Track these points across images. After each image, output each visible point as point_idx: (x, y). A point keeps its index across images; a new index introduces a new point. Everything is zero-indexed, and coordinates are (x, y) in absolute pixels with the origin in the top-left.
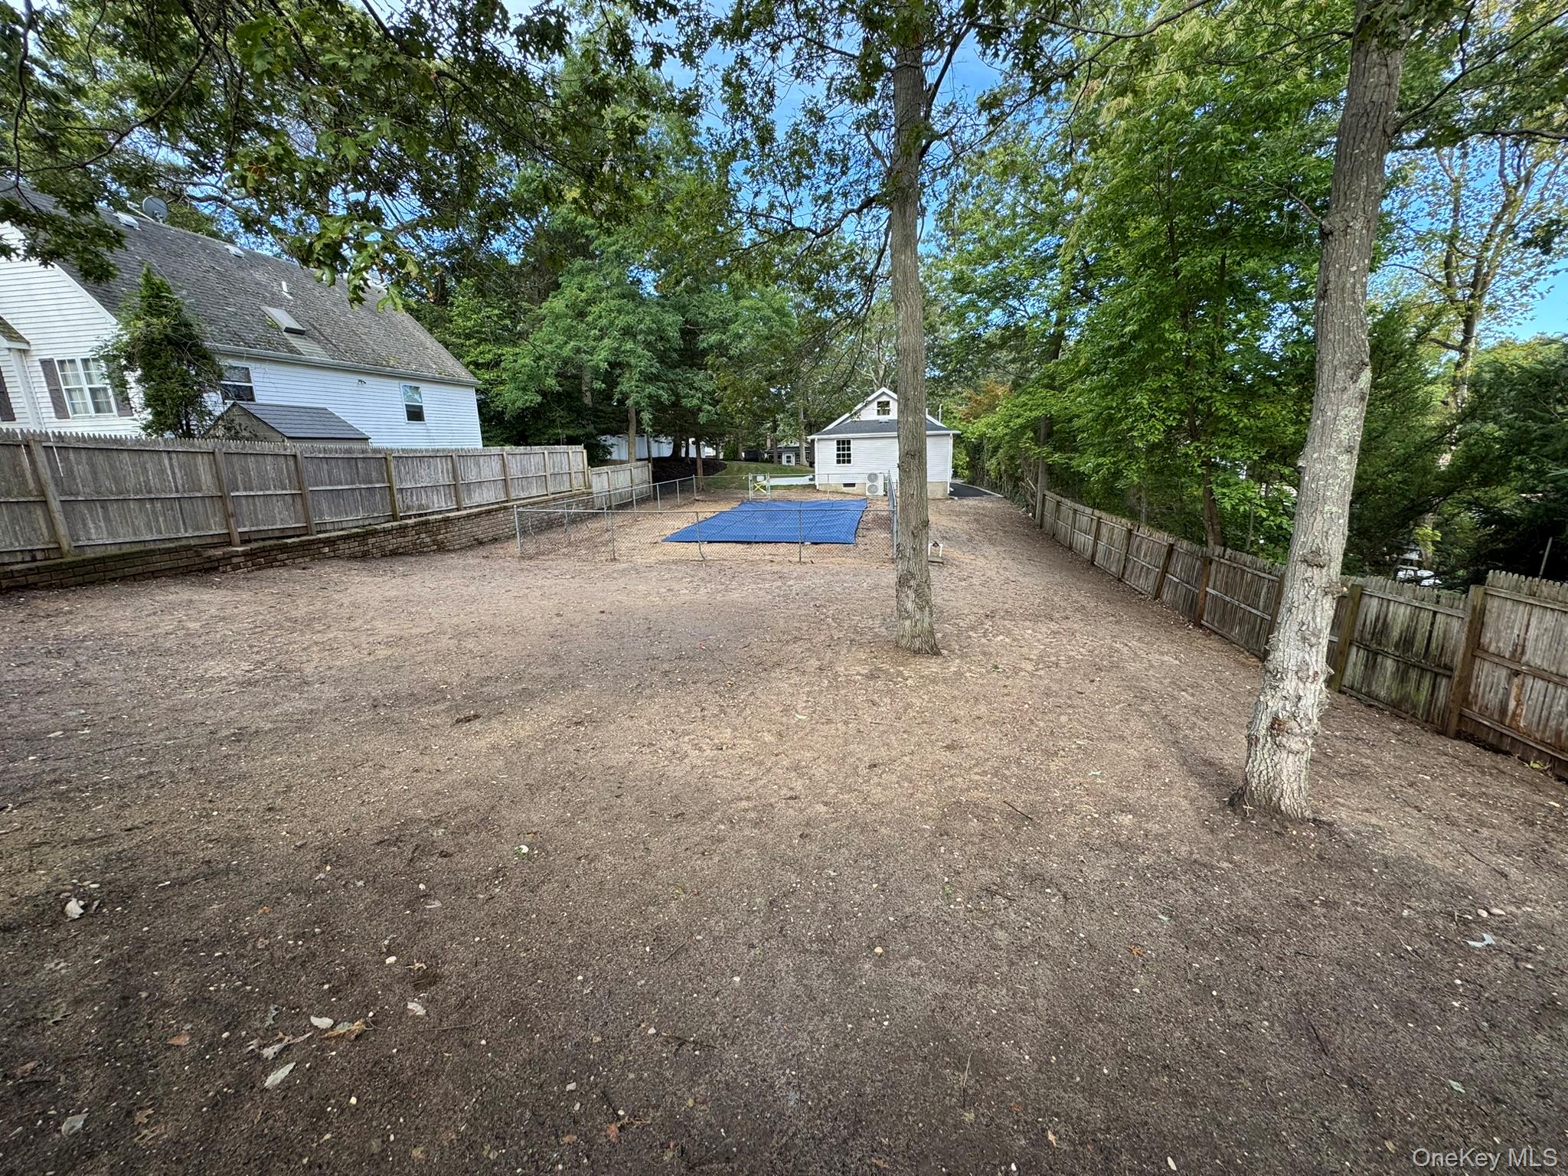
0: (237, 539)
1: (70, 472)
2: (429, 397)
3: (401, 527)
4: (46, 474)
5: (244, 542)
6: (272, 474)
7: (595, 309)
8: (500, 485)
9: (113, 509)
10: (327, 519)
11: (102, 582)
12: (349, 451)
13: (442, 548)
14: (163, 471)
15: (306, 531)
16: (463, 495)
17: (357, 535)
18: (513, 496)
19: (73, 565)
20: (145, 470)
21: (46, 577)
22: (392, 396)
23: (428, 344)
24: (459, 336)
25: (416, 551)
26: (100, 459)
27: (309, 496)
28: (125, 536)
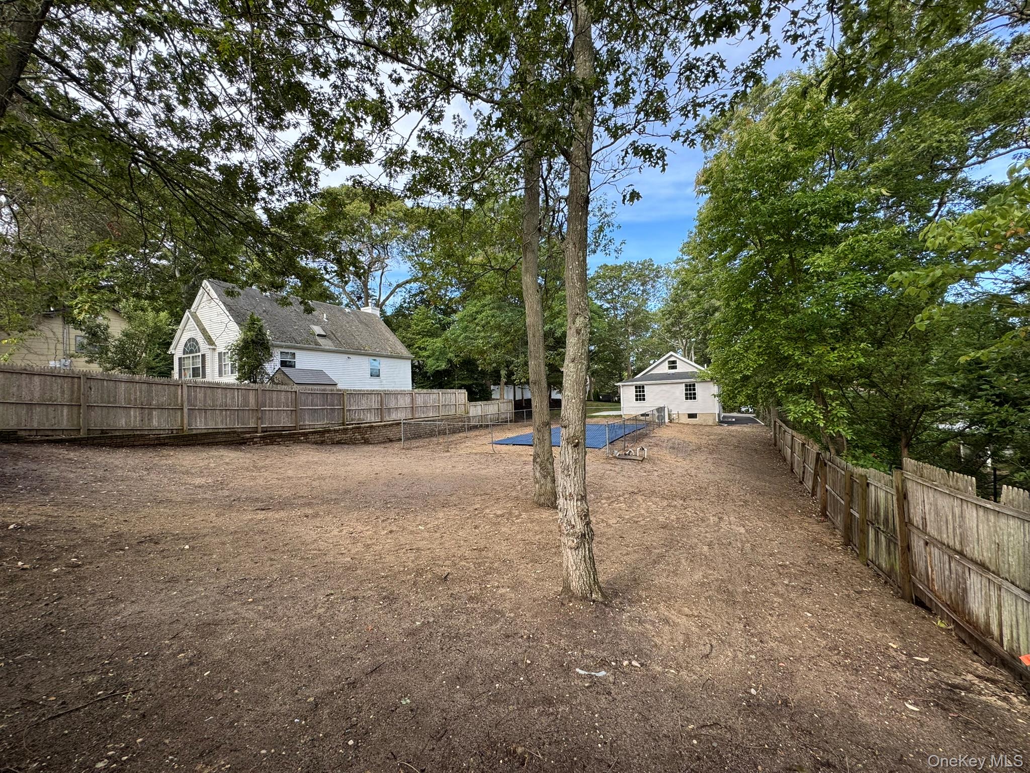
0: (260, 430)
1: (196, 397)
2: (384, 365)
3: (344, 429)
4: (185, 396)
5: (263, 432)
6: (283, 400)
7: (479, 316)
8: (409, 410)
9: (209, 413)
10: (307, 423)
11: (194, 445)
12: (324, 390)
13: (367, 442)
14: (234, 398)
15: (295, 428)
16: (386, 415)
17: (320, 432)
18: (417, 416)
19: (184, 436)
20: (226, 397)
21: (172, 441)
22: (363, 364)
23: (391, 339)
24: (413, 334)
25: (352, 442)
26: (209, 391)
27: (299, 411)
28: (211, 425)
